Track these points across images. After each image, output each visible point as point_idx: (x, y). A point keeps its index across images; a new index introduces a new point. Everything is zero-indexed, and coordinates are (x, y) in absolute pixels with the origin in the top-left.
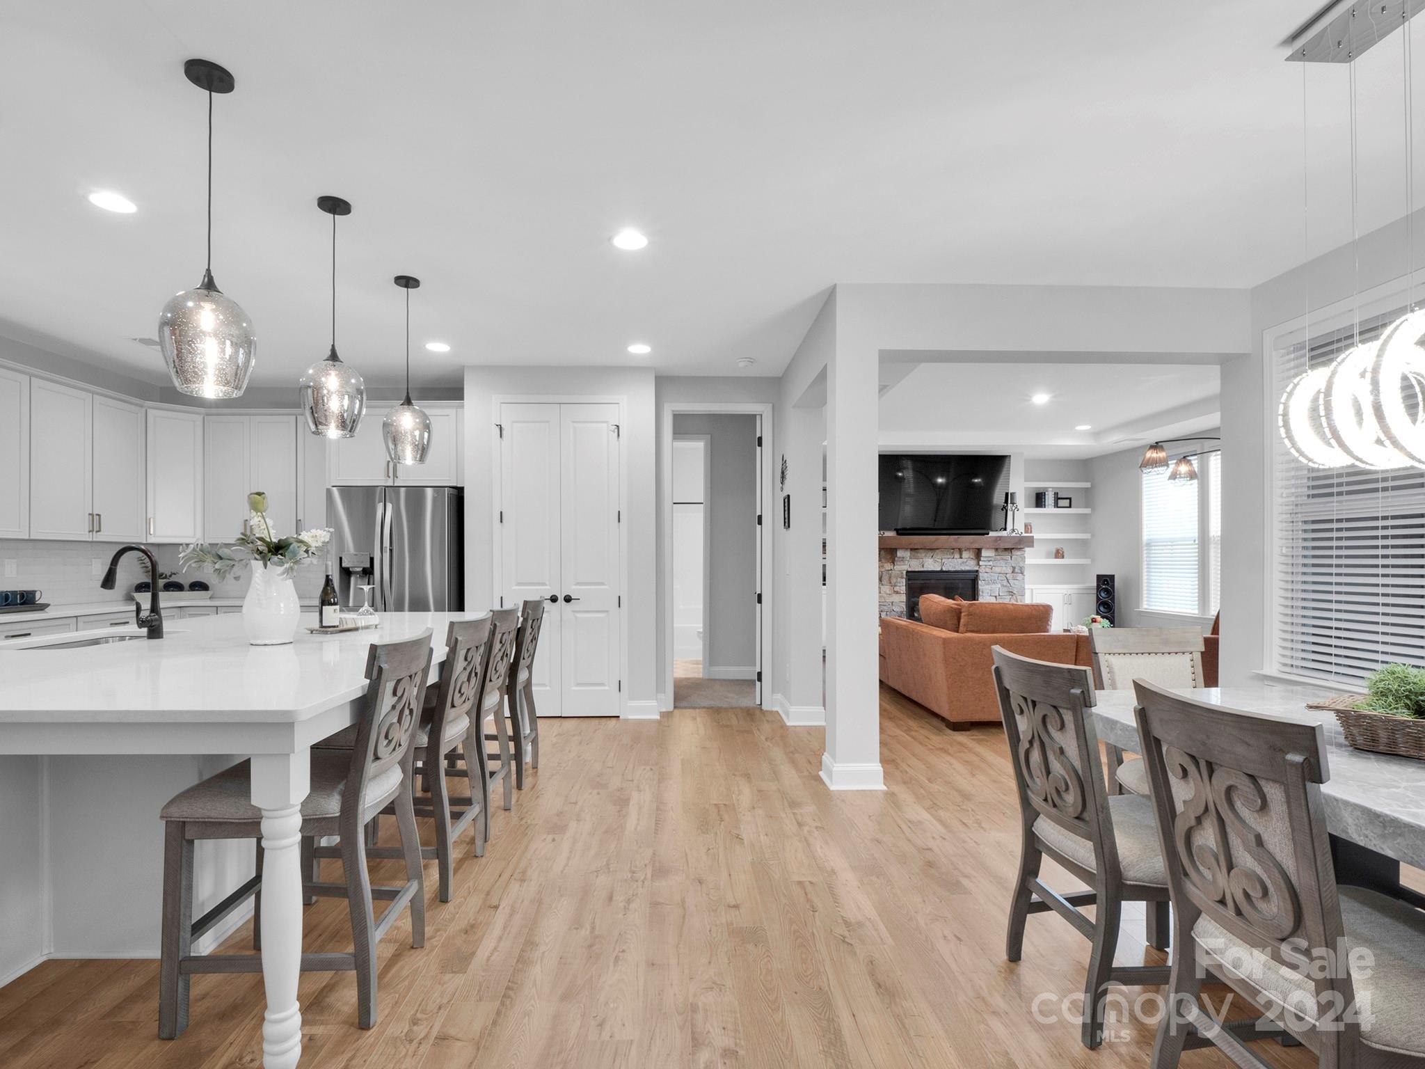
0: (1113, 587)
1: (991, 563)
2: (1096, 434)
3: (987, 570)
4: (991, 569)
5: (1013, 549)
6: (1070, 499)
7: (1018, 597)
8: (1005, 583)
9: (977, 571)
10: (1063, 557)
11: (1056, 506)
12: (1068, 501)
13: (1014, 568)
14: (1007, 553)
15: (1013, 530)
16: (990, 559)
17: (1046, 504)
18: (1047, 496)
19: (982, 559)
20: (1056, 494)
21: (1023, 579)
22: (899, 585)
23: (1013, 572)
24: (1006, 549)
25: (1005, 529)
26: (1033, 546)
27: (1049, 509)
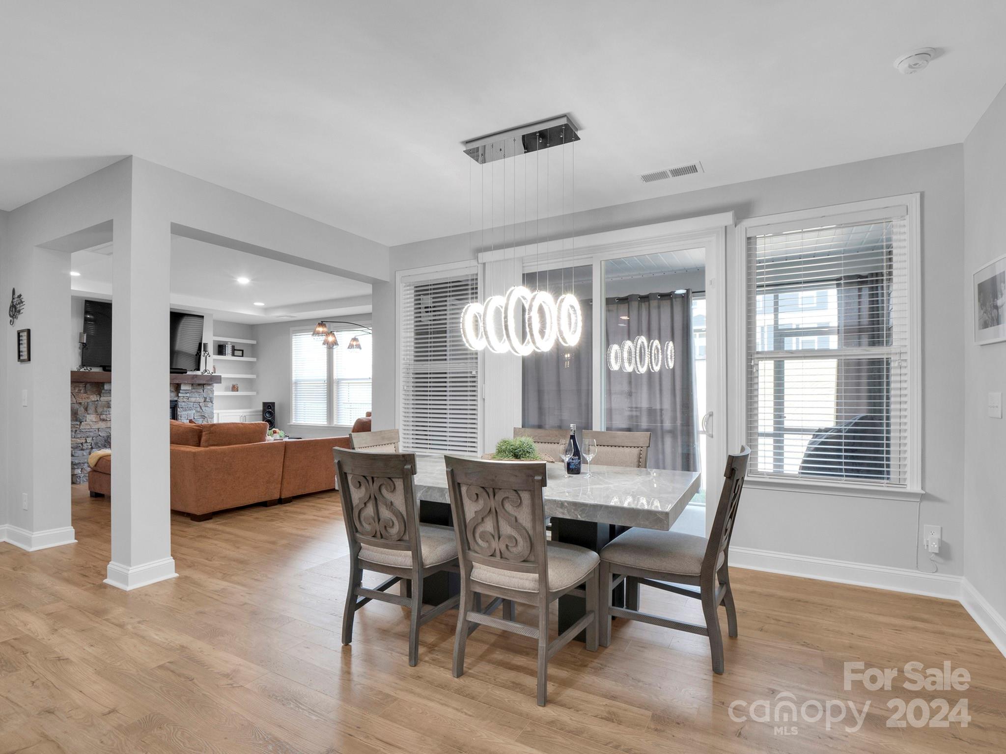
0: (274, 410)
1: (188, 395)
2: (266, 310)
3: (185, 400)
4: (188, 399)
5: (205, 384)
6: (243, 351)
7: (209, 419)
8: (199, 409)
9: (176, 401)
10: (238, 391)
11: (233, 355)
12: (241, 352)
13: (205, 398)
14: (200, 387)
15: (206, 371)
16: (188, 391)
17: (226, 353)
18: (226, 348)
19: (181, 391)
20: (233, 347)
21: (212, 406)
22: (105, 413)
23: (204, 402)
24: (199, 385)
25: (198, 369)
26: (221, 383)
27: (228, 357)
